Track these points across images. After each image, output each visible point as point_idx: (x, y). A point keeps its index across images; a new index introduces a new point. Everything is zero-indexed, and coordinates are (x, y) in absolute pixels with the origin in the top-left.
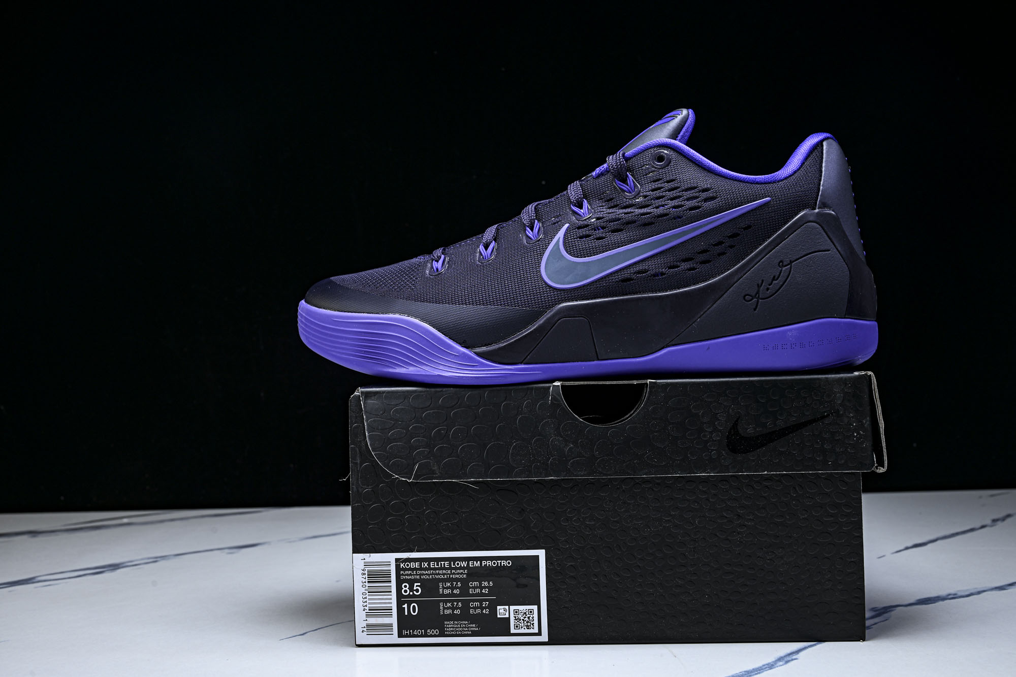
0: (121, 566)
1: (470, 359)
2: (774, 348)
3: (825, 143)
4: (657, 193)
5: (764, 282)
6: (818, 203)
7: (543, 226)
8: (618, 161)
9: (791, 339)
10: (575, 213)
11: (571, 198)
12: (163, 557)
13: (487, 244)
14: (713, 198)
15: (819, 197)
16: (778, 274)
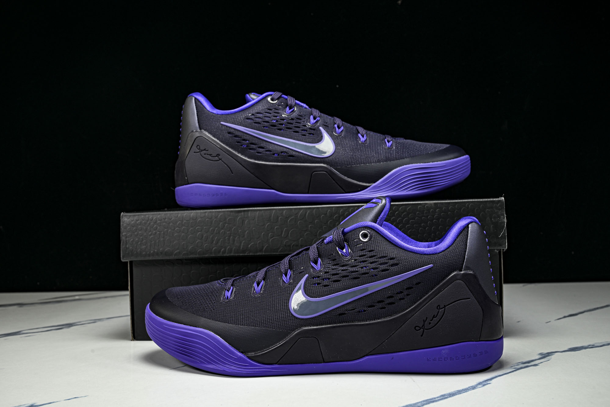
0: (73, 325)
1: (244, 361)
2: (434, 360)
3: (470, 226)
4: (362, 259)
5: (428, 319)
6: (463, 267)
7: (293, 274)
8: (339, 237)
9: (444, 355)
10: (313, 267)
11: (311, 257)
12: (100, 320)
13: (259, 282)
14: (397, 264)
15: (464, 263)
16: (437, 313)
